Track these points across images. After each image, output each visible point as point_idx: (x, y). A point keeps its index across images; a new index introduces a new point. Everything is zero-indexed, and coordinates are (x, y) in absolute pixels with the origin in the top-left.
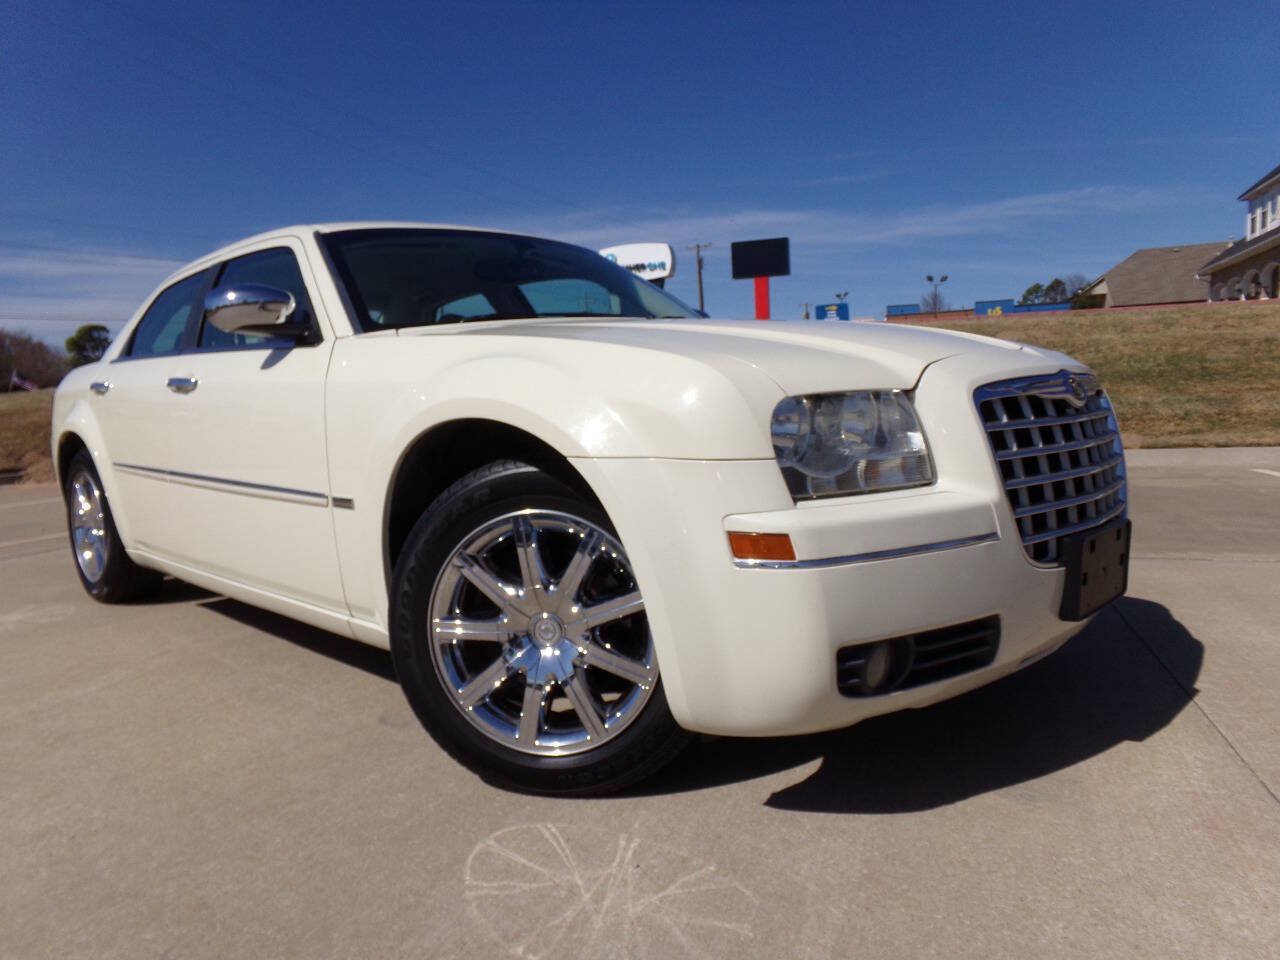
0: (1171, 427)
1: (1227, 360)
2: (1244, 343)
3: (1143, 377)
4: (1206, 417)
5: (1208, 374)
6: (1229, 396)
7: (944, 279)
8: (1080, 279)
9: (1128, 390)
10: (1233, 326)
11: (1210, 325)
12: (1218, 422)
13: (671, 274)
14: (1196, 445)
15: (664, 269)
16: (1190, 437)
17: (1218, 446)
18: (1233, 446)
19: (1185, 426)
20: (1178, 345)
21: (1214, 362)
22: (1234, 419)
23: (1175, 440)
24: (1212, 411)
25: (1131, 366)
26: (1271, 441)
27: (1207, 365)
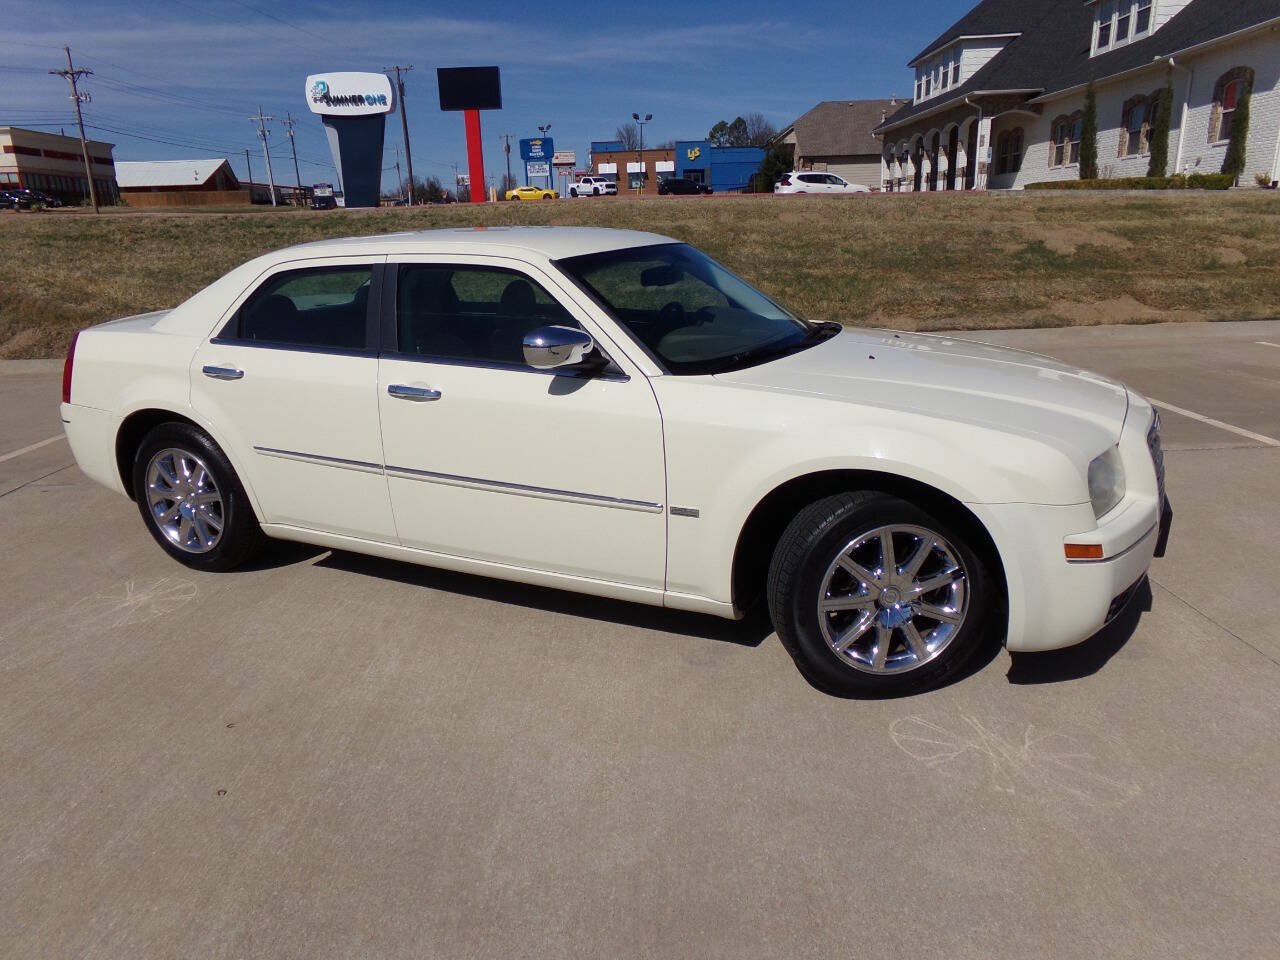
0: (932, 311)
1: (962, 251)
2: (970, 234)
3: (904, 264)
4: (955, 303)
5: (951, 264)
6: (968, 285)
7: (649, 118)
8: (759, 119)
9: (896, 278)
10: (956, 217)
11: (940, 216)
12: (964, 308)
13: (392, 110)
14: (954, 329)
15: (385, 104)
16: (949, 320)
17: (969, 329)
18: (980, 329)
19: (943, 311)
20: (923, 235)
21: (952, 252)
22: (975, 305)
23: (938, 324)
24: (958, 297)
25: (894, 254)
26: (1003, 325)
27: (949, 255)
